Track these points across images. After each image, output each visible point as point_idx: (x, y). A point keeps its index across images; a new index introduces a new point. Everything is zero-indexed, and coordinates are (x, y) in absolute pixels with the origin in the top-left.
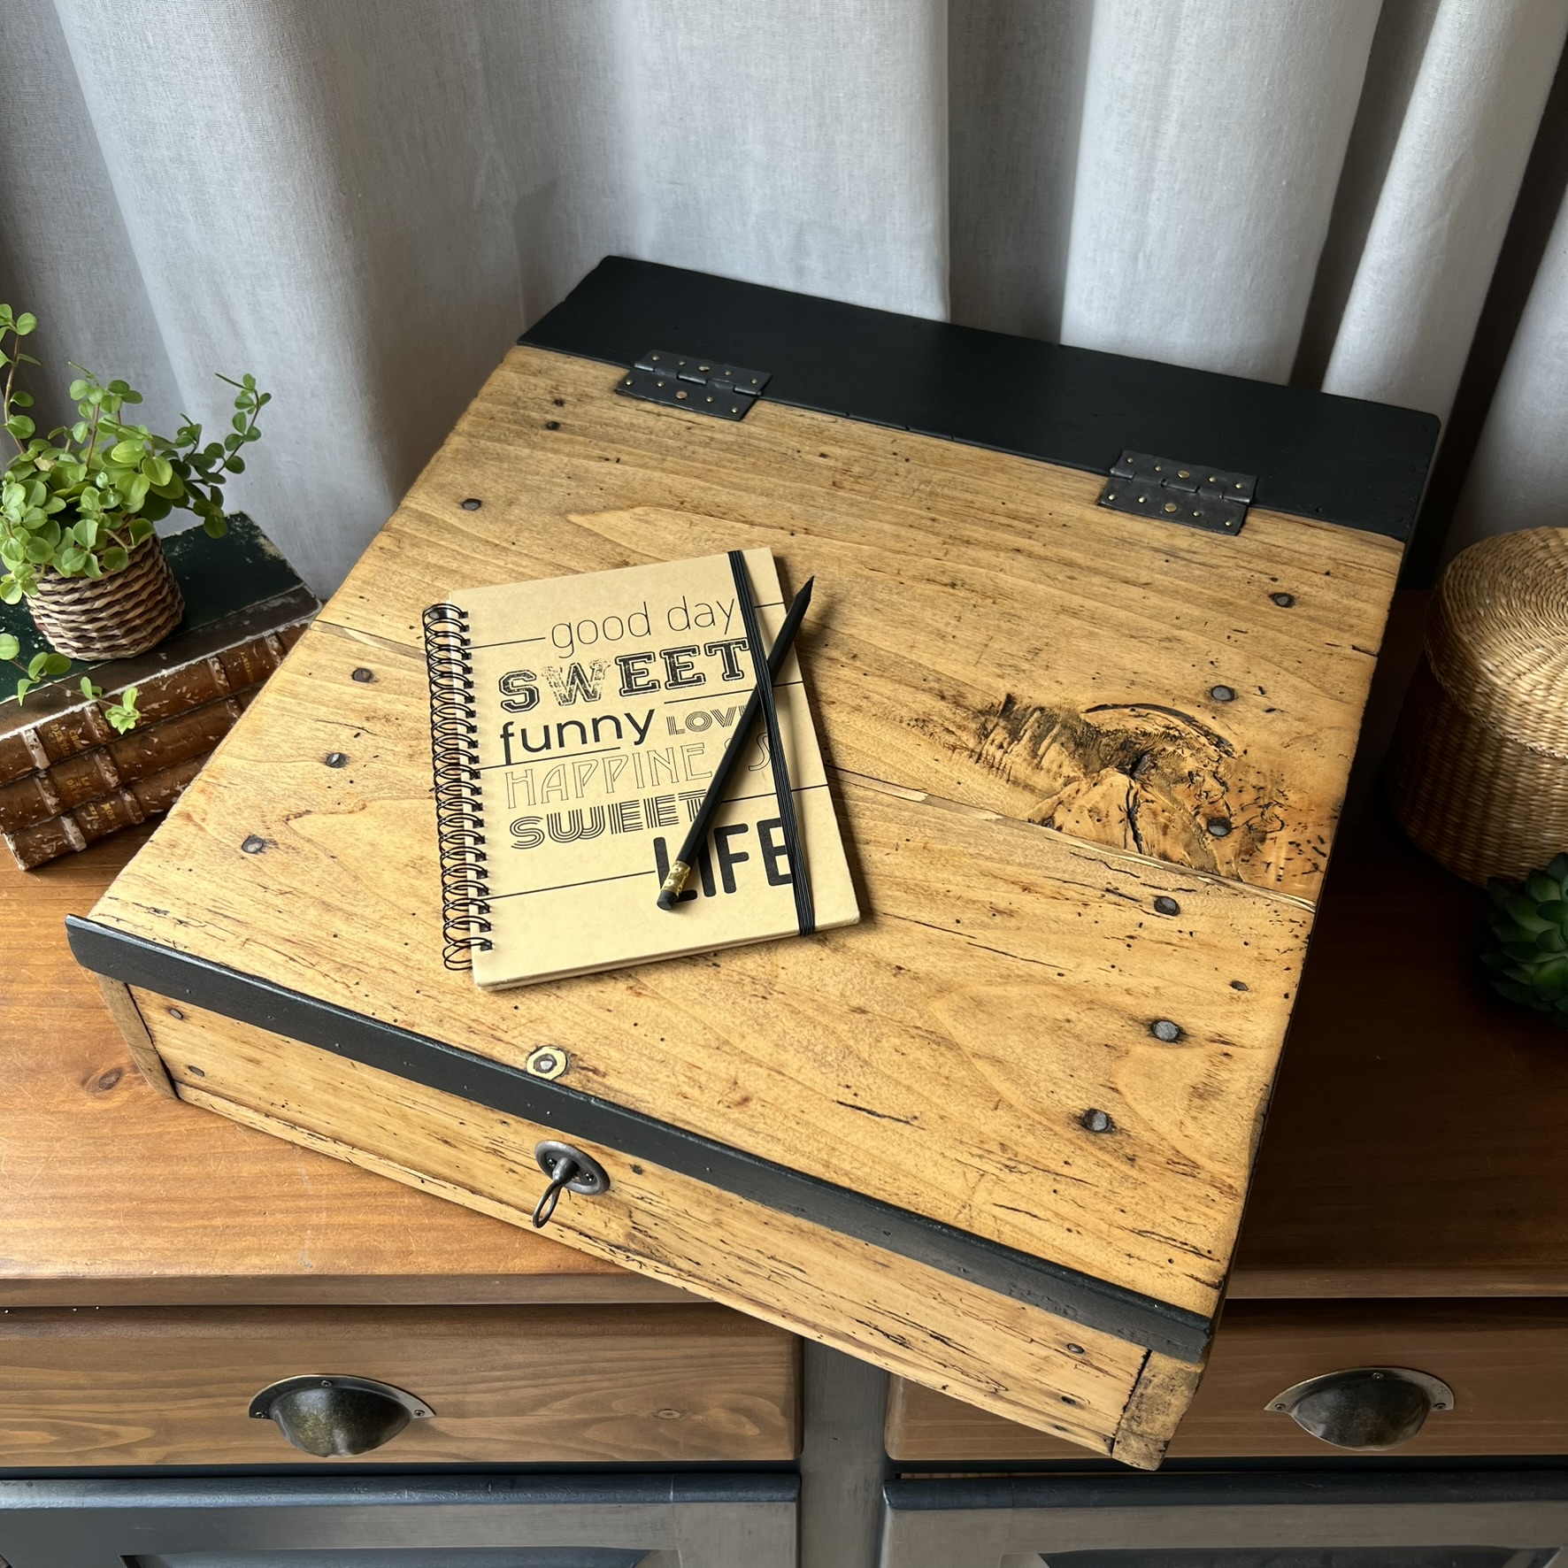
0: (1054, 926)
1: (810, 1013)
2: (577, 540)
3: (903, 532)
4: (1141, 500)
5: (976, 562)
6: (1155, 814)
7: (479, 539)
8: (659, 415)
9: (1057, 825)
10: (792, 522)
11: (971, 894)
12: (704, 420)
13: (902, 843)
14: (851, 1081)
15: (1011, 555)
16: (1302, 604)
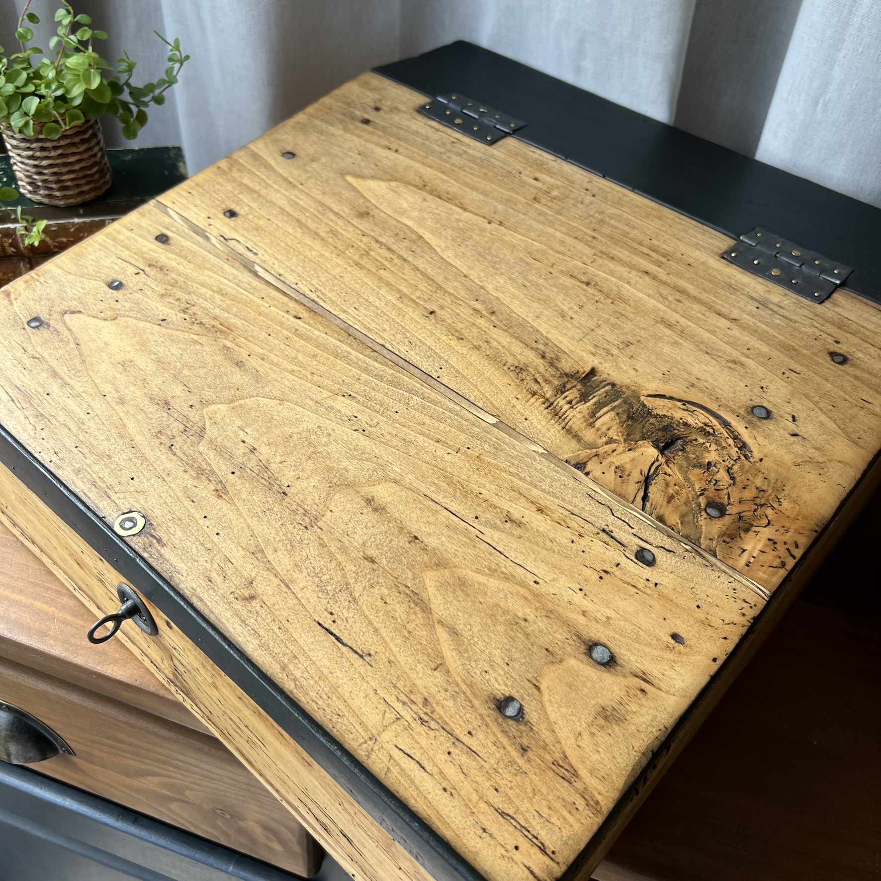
0: (549, 544)
1: (333, 549)
2: (344, 192)
3: (569, 240)
4: (756, 262)
5: (612, 273)
6: (667, 485)
7: (281, 176)
8: (438, 130)
9: (587, 470)
10: (494, 215)
11: (496, 501)
12: (466, 140)
13: (463, 449)
14: (336, 609)
15: (640, 274)
16: (852, 365)
